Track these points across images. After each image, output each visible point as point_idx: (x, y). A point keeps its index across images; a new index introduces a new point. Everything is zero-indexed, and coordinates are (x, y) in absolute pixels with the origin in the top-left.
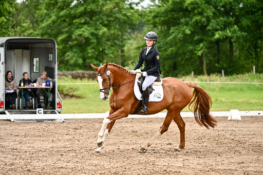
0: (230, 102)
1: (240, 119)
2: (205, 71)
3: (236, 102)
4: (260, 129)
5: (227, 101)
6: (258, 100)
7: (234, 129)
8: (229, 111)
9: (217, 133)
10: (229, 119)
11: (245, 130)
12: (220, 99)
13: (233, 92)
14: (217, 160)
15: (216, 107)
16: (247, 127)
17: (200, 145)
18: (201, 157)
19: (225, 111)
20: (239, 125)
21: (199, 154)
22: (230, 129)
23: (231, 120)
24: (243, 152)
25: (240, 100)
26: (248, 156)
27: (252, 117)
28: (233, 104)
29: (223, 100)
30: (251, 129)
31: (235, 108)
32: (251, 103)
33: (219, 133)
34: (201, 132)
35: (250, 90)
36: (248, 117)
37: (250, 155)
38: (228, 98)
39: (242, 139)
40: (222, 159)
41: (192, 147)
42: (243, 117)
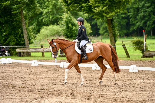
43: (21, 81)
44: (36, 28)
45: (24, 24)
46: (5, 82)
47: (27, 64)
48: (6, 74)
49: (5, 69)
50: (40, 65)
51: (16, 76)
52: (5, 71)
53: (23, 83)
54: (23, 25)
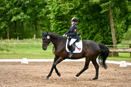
0: (22, 54)
1: (28, 63)
2: (8, 37)
3: (25, 54)
4: (38, 69)
5: (20, 53)
6: (37, 53)
7: (25, 68)
8: (22, 59)
9: (16, 71)
10: (22, 63)
11: (31, 69)
12: (16, 52)
13: (23, 49)
14: (16, 85)
15: (15, 57)
16: (31, 68)
17: (7, 77)
18: (7, 83)
19: (19, 59)
20: (27, 66)
21: (6, 82)
22: (22, 68)
23: (23, 64)
24: (30, 81)
25: (27, 53)
26: (33, 84)
27: (34, 62)
28: (24, 55)
29: (18, 53)
30: (34, 69)
31: (25, 57)
32: (33, 55)
33: (17, 70)
34: (7, 70)
35: (32, 47)
36: (32, 62)
37: (34, 83)
38: (21, 52)
39: (29, 74)
40: (19, 85)
41: (2, 78)
42: (29, 62)
43: (110, 83)
44: (124, 27)
45: (112, 21)
46: (93, 83)
47: (115, 65)
48: (93, 74)
49: (91, 69)
50: (129, 66)
51: (104, 77)
52: (92, 71)
53: (112, 84)
54: (111, 23)
